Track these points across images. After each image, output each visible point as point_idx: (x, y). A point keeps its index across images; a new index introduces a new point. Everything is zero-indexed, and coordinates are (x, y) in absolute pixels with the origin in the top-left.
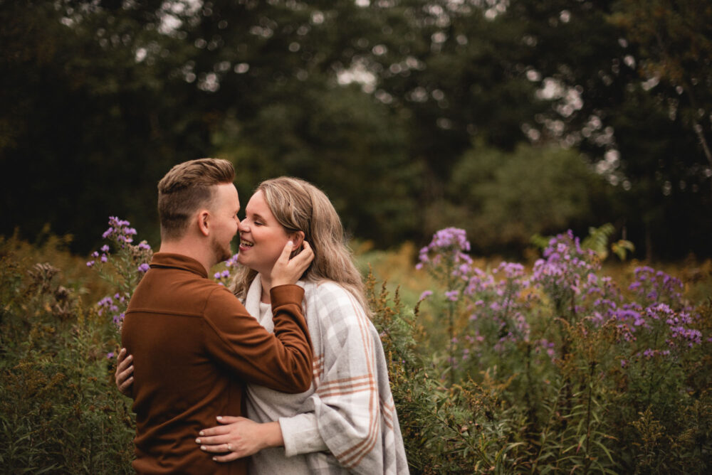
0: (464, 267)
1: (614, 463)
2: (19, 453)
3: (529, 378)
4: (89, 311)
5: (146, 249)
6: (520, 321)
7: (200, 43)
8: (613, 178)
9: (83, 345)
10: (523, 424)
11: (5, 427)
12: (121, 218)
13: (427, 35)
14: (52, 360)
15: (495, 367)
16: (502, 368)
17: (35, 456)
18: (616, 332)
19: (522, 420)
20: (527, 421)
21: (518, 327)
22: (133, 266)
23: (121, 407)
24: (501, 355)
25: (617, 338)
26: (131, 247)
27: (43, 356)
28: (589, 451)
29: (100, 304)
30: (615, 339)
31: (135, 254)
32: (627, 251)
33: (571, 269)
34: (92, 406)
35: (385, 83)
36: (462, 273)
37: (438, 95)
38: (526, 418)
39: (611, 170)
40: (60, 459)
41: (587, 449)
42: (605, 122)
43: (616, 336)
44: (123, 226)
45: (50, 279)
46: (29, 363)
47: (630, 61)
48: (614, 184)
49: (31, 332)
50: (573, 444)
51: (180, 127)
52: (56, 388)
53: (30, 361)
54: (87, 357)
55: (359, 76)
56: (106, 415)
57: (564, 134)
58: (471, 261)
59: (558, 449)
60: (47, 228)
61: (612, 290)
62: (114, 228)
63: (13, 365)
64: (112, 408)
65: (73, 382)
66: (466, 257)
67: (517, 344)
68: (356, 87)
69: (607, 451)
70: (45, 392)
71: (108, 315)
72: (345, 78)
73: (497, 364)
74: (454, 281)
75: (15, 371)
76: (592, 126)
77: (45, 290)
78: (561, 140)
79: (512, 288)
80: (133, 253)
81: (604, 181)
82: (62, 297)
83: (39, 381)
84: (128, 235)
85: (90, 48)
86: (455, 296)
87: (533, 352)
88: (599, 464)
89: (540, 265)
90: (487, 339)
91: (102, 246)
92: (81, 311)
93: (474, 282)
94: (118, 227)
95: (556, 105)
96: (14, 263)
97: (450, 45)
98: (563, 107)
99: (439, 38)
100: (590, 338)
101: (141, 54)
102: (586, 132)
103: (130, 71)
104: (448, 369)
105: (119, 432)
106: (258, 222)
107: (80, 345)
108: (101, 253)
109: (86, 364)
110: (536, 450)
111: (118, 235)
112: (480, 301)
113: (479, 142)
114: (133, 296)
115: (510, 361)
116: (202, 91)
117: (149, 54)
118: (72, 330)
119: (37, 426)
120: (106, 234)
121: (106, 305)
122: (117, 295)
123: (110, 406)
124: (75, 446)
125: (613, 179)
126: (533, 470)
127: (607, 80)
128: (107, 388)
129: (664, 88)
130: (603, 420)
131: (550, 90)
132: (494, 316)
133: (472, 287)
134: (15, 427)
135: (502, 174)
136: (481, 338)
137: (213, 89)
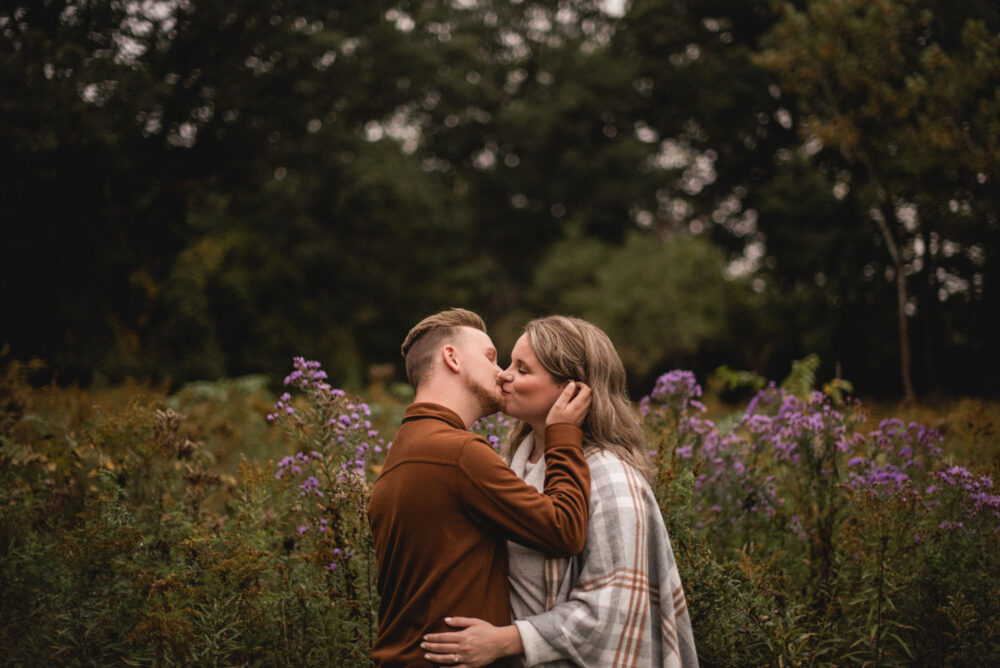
0: (694, 420)
1: (913, 659)
7: (172, 79)
12: (308, 358)
13: (500, 74)
29: (280, 464)
32: (844, 393)
37: (512, 161)
42: (747, 204)
44: (309, 368)
47: (784, 118)
48: (760, 291)
55: (405, 132)
57: (687, 220)
58: (704, 410)
66: (697, 404)
69: (904, 644)
71: (290, 478)
76: (728, 209)
78: (683, 227)
81: (745, 288)
91: (282, 394)
93: (711, 438)
94: (304, 369)
97: (528, 87)
98: (689, 179)
99: (516, 77)
102: (719, 216)
106: (522, 369)
112: (720, 460)
113: (573, 229)
120: (288, 380)
121: (286, 466)
122: (301, 454)
127: (750, 143)
129: (829, 156)
131: (672, 157)
132: (739, 480)
133: (708, 444)
135: (605, 275)
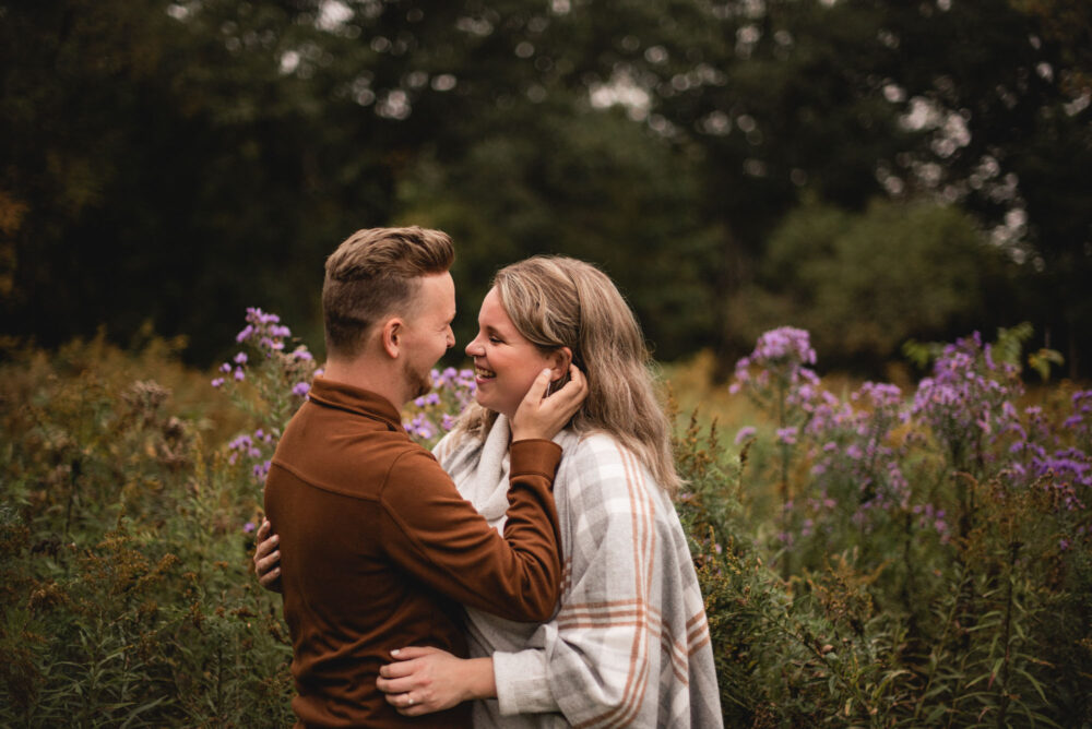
0: (805, 390)
1: (1047, 703)
2: (108, 679)
3: (909, 567)
4: (213, 455)
5: (305, 360)
6: (894, 476)
7: (380, 45)
8: (1017, 252)
9: (205, 509)
10: (901, 640)
11: (83, 639)
12: (265, 311)
13: (730, 30)
14: (157, 534)
15: (856, 549)
16: (865, 550)
17: (131, 685)
18: (1053, 496)
19: (900, 634)
20: (907, 636)
21: (892, 486)
22: (285, 387)
23: (266, 608)
24: (863, 529)
25: (1055, 504)
26: (282, 356)
27: (144, 526)
28: (1008, 684)
29: (232, 445)
30: (1051, 506)
31: (287, 368)
32: (1052, 364)
33: (977, 394)
34: (221, 608)
35: (664, 106)
36: (803, 400)
37: (747, 125)
38: (906, 631)
39: (1015, 241)
40: (170, 690)
41: (1004, 683)
42: (1005, 167)
43: (1053, 501)
44: (269, 323)
45: (156, 406)
46: (119, 539)
47: (1045, 70)
48: (1020, 262)
49: (125, 489)
50: (983, 673)
51: (349, 173)
52: (163, 578)
53: (121, 535)
54: (212, 529)
55: (624, 94)
56: (242, 623)
57: (940, 186)
58: (817, 381)
59: (956, 681)
60: (147, 328)
61: (1041, 427)
62: (254, 327)
63: (96, 540)
64: (253, 612)
65: (190, 569)
66: (809, 374)
67: (891, 512)
68: (619, 112)
69: (1037, 684)
70: (145, 584)
71: (246, 462)
72: (603, 97)
73: (859, 544)
74: (790, 413)
75: (100, 551)
76: (986, 172)
77: (148, 423)
78: (937, 194)
79: (882, 423)
80: (284, 365)
81: (1003, 257)
82: (173, 434)
83: (135, 565)
84: (276, 338)
85: (212, 52)
86: (791, 435)
87: (915, 525)
88: (1024, 705)
89: (928, 387)
90: (840, 504)
91: (236, 354)
92: (200, 457)
93: (822, 414)
94: (261, 324)
95: (931, 140)
96: (99, 381)
97: (765, 46)
98: (940, 141)
99: (748, 35)
100: (1011, 504)
101: (290, 61)
102: (977, 181)
103: (273, 88)
104: (781, 552)
105: (263, 648)
106: (495, 338)
107: (200, 510)
108: (235, 366)
109: (210, 539)
110: (922, 681)
111: (261, 337)
112: (832, 445)
113: (809, 198)
114: (284, 433)
115: (879, 539)
116: (382, 118)
117: (302, 60)
118: (186, 485)
119: (135, 637)
120: (242, 336)
121: (242, 448)
122: (260, 432)
123: (249, 607)
124: (193, 669)
125: (1018, 254)
126: (917, 713)
127: (1009, 100)
128: (243, 579)
130: (1029, 635)
131: (920, 116)
132: (853, 468)
133: (818, 421)
134: (99, 640)
135: (845, 246)
136: (831, 503)
137: (399, 115)
